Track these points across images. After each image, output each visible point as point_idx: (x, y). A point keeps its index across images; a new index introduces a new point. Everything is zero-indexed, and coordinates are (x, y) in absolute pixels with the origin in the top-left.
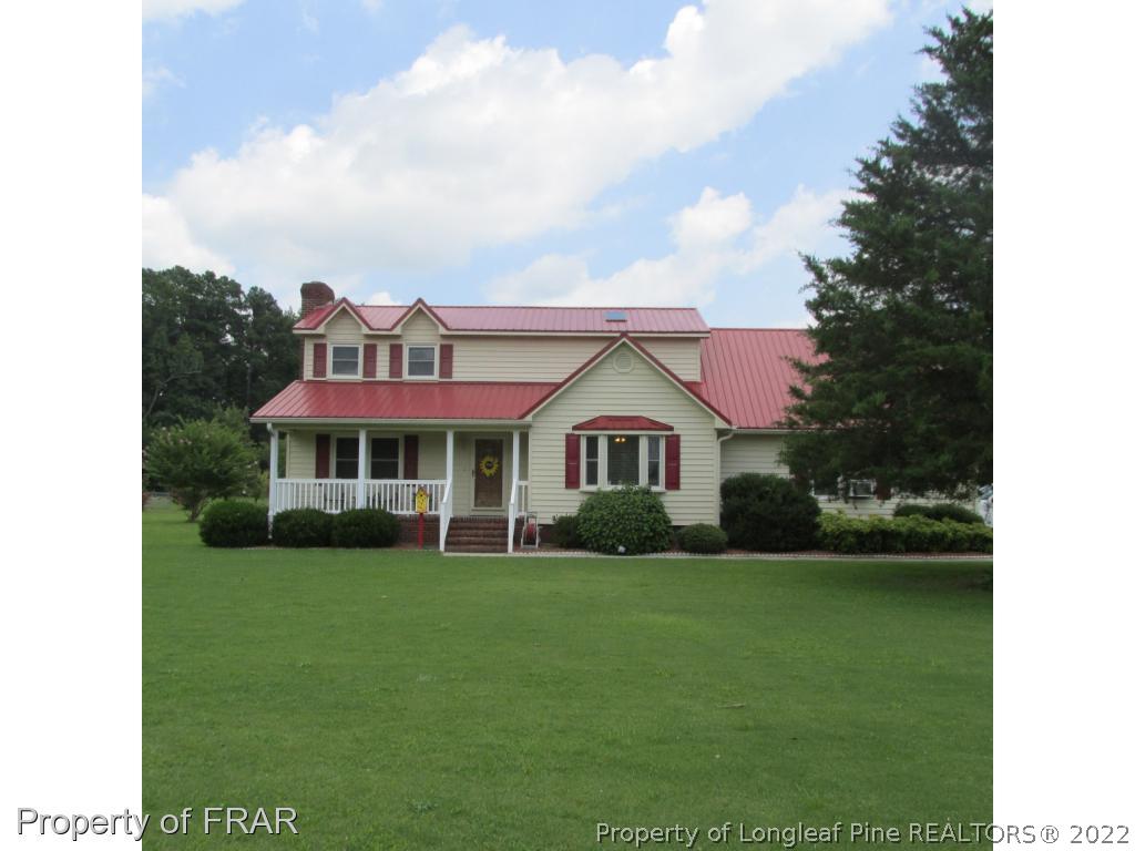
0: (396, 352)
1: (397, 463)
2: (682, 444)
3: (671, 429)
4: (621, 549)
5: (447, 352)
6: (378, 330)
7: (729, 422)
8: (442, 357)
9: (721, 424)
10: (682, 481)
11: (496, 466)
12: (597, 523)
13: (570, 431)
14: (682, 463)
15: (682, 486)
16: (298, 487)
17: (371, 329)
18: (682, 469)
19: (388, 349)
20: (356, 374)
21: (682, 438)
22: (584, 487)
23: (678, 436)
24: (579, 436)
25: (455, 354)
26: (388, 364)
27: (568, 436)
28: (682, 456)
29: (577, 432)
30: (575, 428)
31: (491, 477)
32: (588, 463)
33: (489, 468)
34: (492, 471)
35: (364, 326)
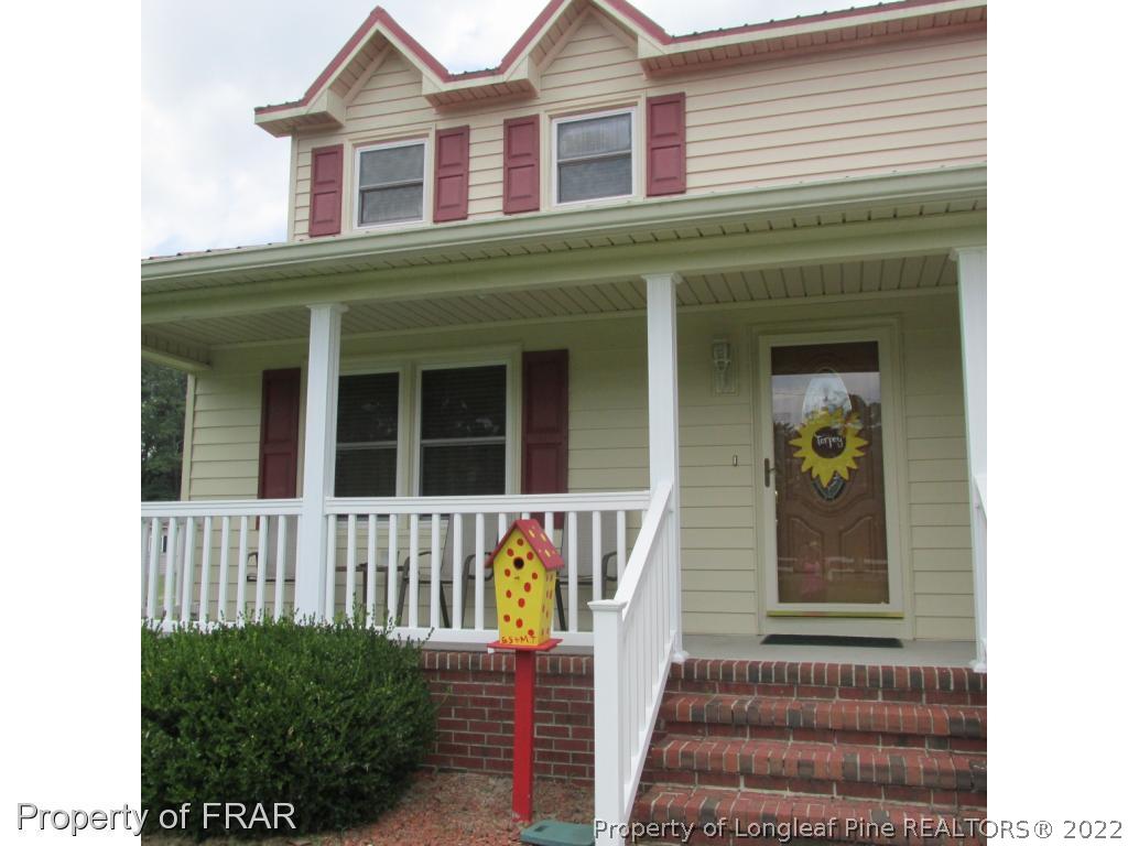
0: (520, 142)
1: (501, 448)
5: (667, 121)
6: (467, 76)
8: (652, 134)
11: (853, 446)
16: (199, 528)
17: (447, 77)
19: (500, 133)
20: (419, 216)
25: (690, 120)
26: (499, 176)
31: (840, 486)
33: (825, 451)
34: (843, 464)
35: (427, 72)
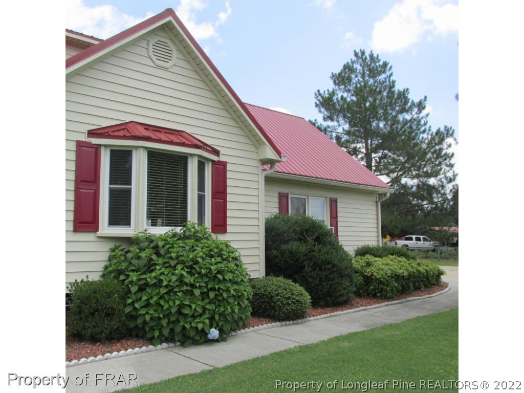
2: (229, 175)
3: (217, 153)
4: (214, 333)
7: (279, 153)
9: (270, 154)
10: (229, 221)
12: (171, 291)
13: (83, 138)
14: (229, 198)
15: (229, 229)
18: (229, 206)
21: (229, 167)
22: (105, 228)
23: (224, 164)
24: (100, 146)
27: (79, 144)
28: (229, 190)
29: (95, 141)
30: (91, 133)
32: (112, 192)
